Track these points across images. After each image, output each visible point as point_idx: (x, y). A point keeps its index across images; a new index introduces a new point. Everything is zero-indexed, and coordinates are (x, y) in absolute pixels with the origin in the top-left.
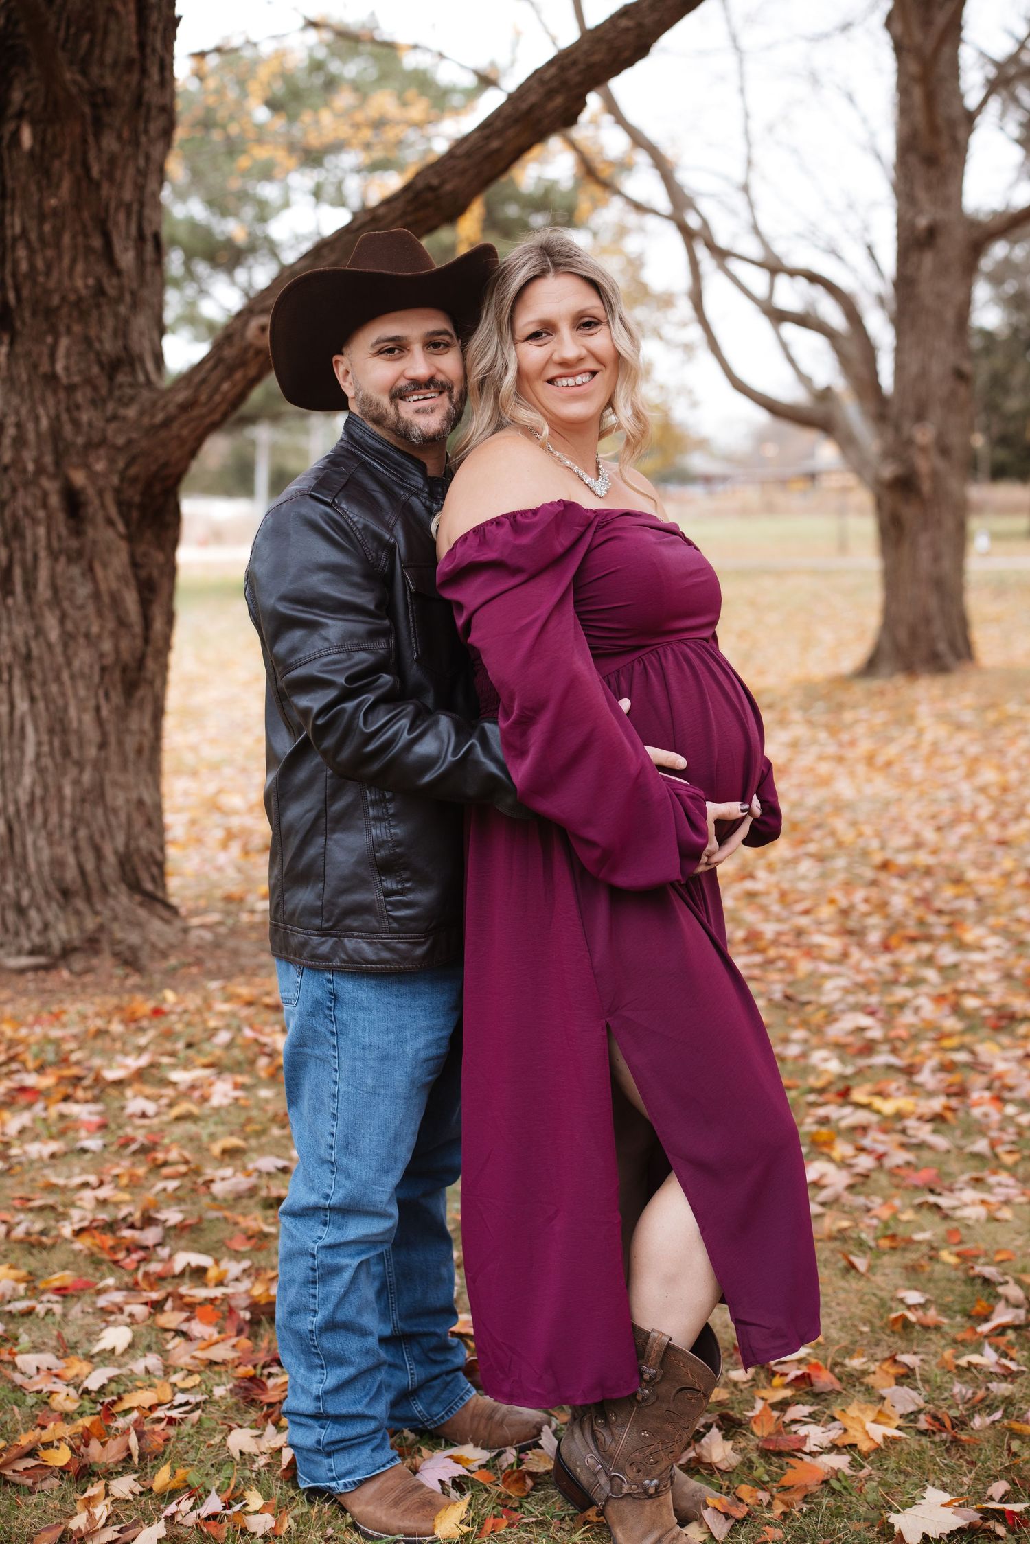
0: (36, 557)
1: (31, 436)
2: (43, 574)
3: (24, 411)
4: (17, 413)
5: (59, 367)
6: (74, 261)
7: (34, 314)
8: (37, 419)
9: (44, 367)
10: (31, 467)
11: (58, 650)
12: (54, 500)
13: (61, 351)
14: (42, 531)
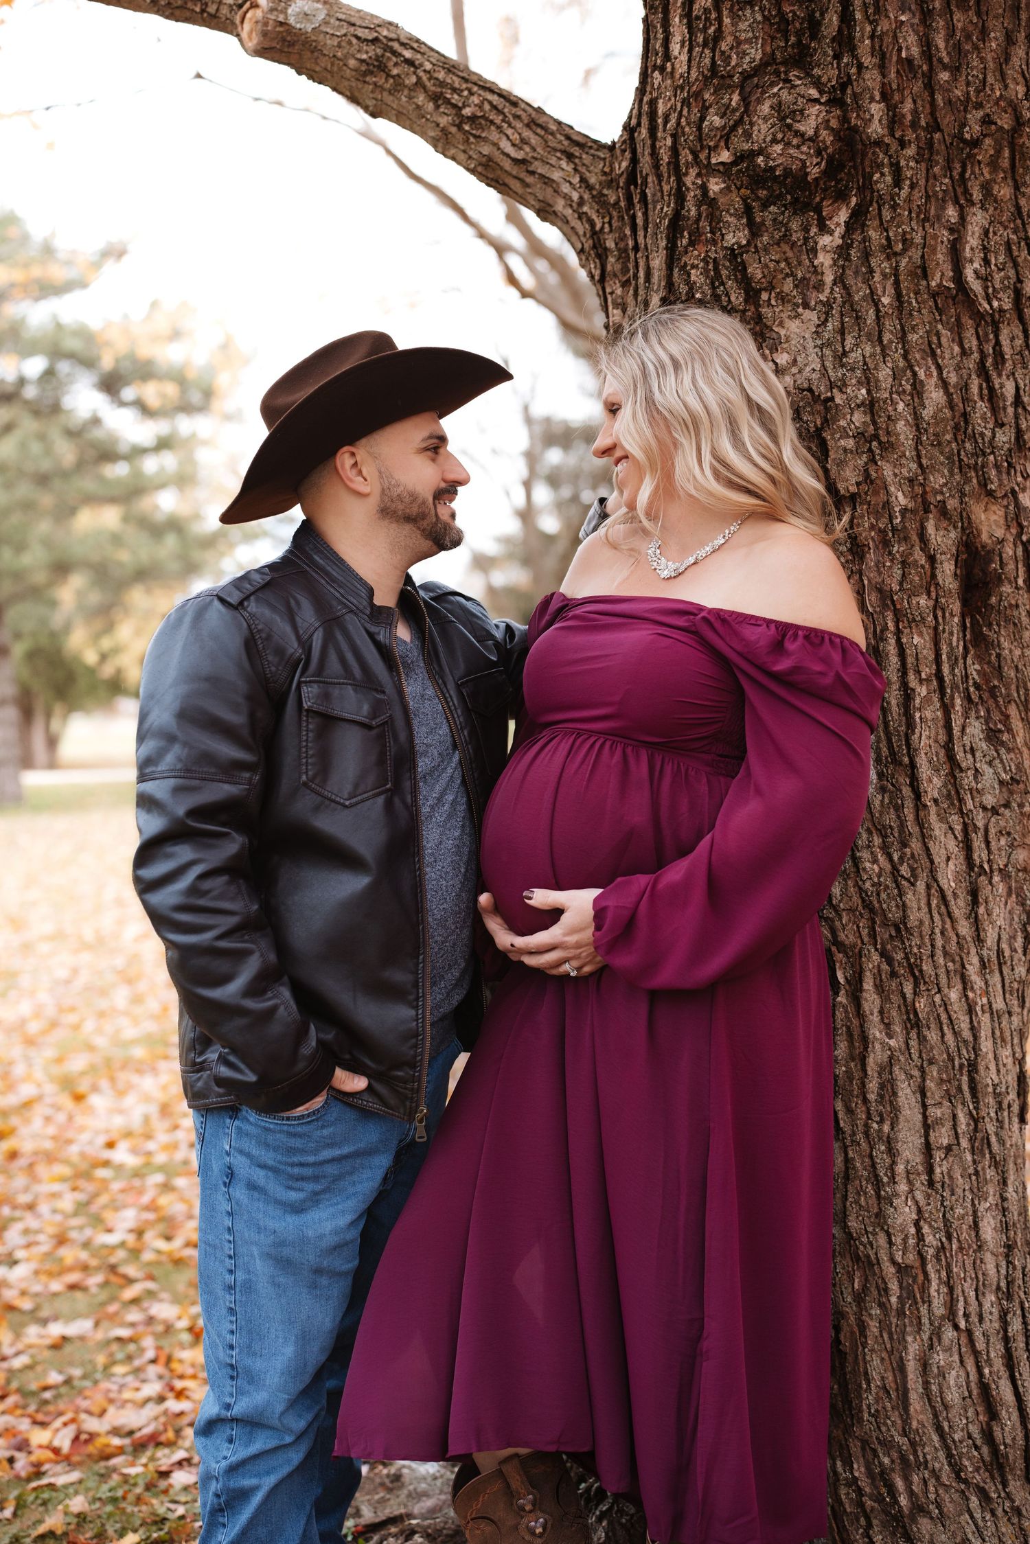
0: (907, 695)
1: (903, 430)
2: (926, 740)
3: (884, 374)
4: (868, 380)
5: (969, 273)
6: (1010, 40)
7: (926, 154)
8: (918, 389)
9: (941, 275)
10: (901, 499)
11: (959, 907)
12: (947, 571)
13: (972, 241)
14: (919, 641)
